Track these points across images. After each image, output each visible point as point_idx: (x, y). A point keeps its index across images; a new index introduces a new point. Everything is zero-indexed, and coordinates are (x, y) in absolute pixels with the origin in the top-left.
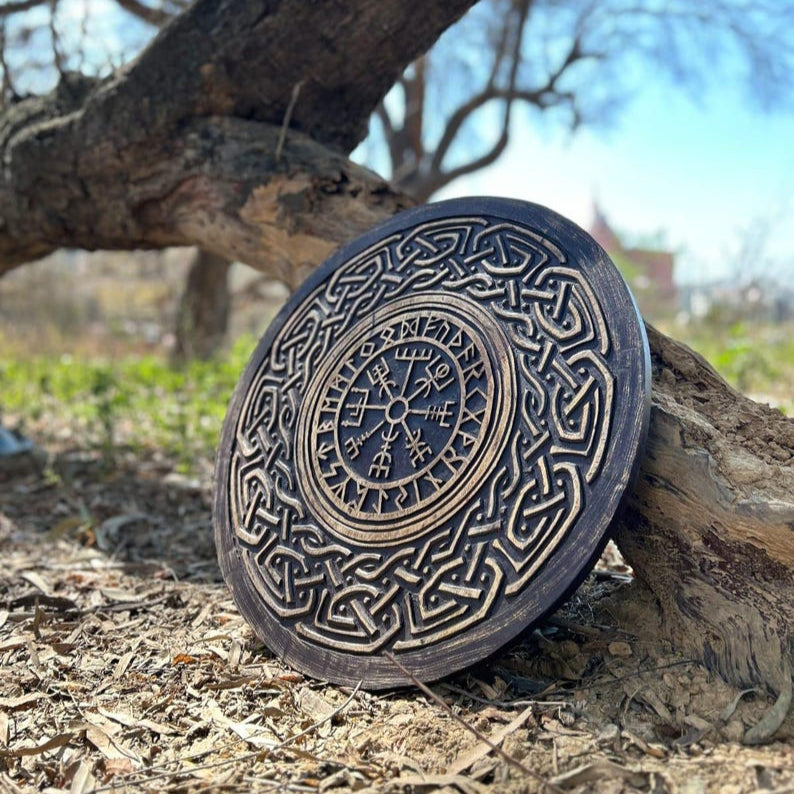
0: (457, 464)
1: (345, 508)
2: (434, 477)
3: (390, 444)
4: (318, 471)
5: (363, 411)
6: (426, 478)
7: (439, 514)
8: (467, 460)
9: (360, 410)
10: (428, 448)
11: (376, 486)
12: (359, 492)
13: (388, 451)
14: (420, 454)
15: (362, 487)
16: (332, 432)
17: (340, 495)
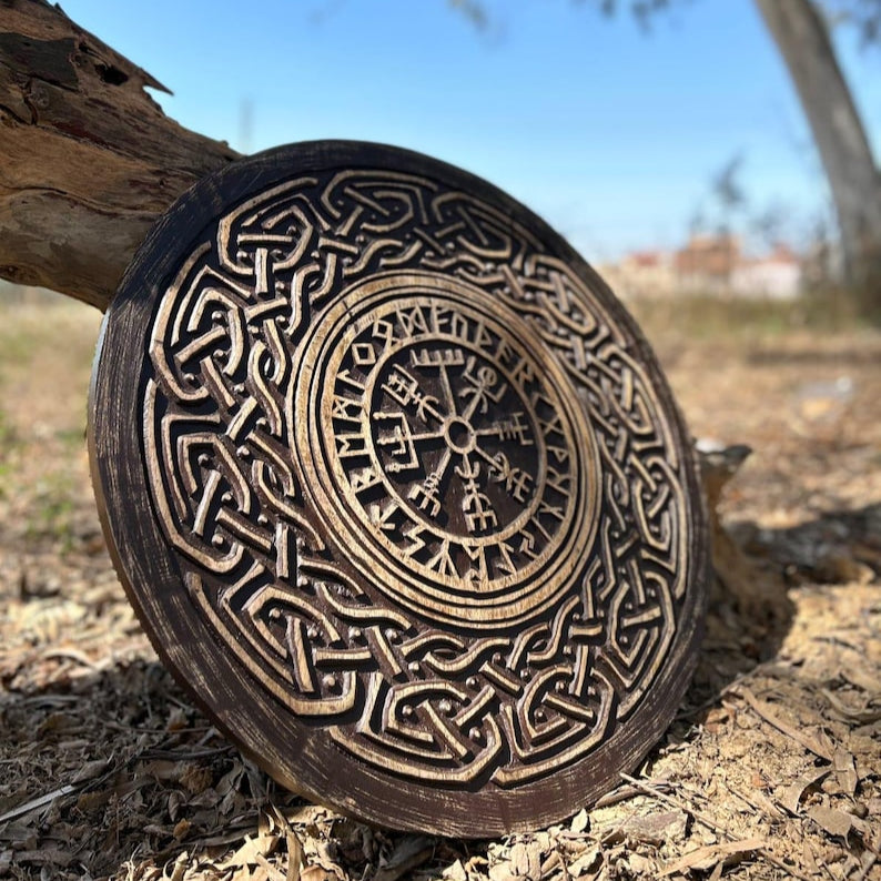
0: (565, 484)
1: (466, 584)
2: (552, 506)
3: (476, 481)
4: (394, 550)
5: (411, 444)
6: (542, 510)
7: (580, 545)
8: (573, 476)
9: (407, 443)
10: (525, 475)
11: (492, 540)
12: (474, 557)
13: (478, 491)
14: (521, 484)
15: (473, 549)
16: (381, 484)
17: (448, 572)
